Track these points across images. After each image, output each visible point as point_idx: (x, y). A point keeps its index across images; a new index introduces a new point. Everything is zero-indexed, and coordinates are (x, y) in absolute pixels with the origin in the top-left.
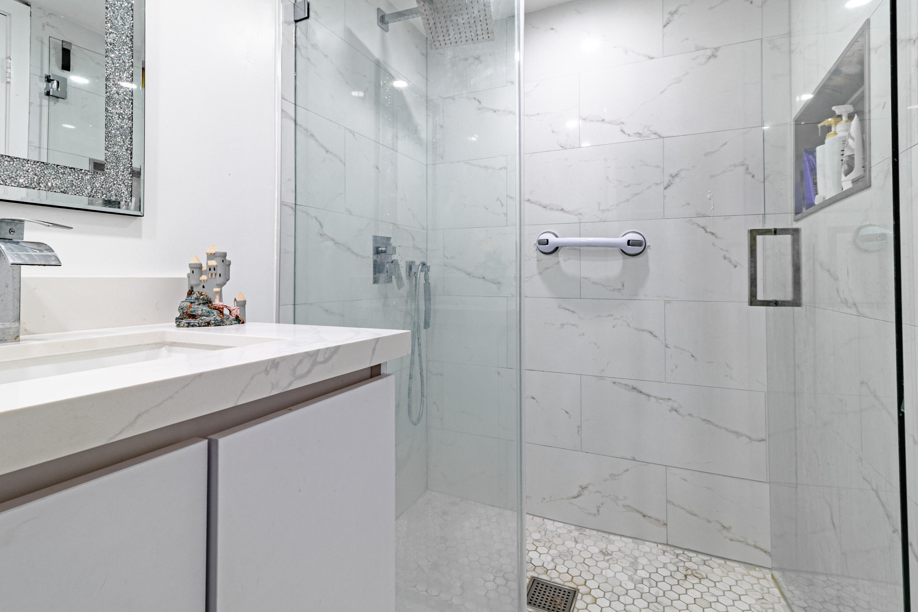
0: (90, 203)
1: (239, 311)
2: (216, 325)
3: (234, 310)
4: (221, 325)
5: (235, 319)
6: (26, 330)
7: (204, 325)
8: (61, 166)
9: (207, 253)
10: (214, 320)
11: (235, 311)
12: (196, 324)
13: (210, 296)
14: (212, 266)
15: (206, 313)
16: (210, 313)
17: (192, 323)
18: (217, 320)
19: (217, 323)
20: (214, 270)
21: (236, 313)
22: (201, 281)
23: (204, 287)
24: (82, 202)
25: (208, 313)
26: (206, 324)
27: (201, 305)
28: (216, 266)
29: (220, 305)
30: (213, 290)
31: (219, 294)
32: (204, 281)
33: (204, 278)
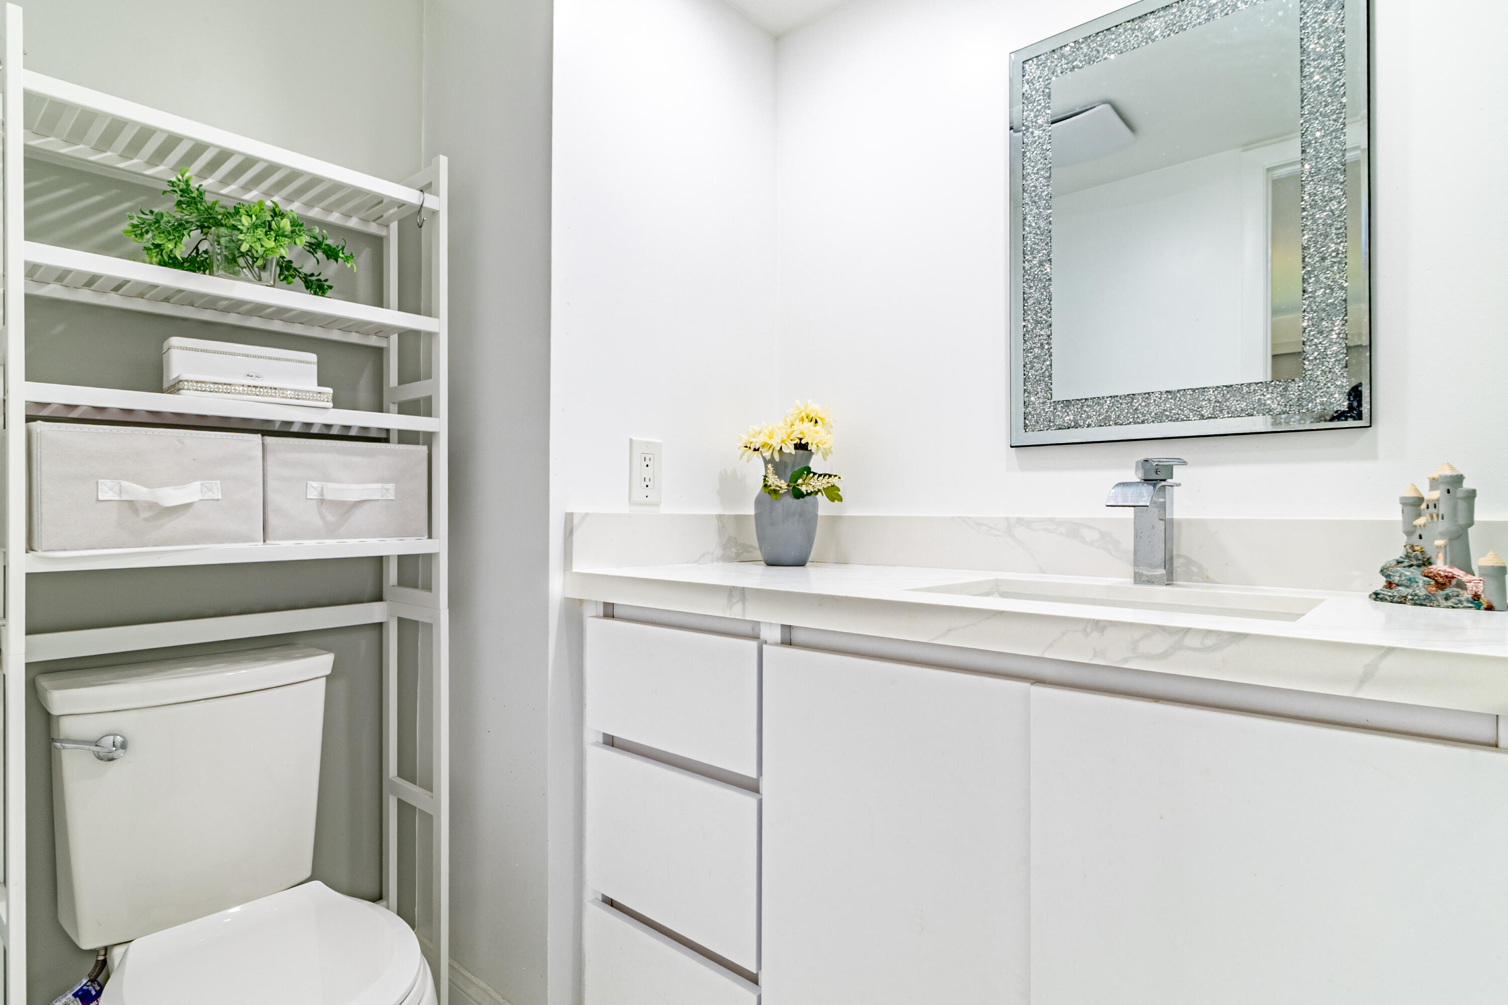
0: (1275, 423)
1: (1481, 585)
2: (1415, 604)
3: (1470, 582)
4: (1425, 605)
5: (1471, 599)
6: (1208, 578)
7: (1399, 601)
8: (1246, 385)
9: (1429, 478)
10: (1412, 595)
11: (1472, 584)
12: (1386, 597)
13: (1430, 553)
14: (1430, 501)
15: (1406, 581)
16: (1411, 582)
17: (1382, 595)
18: (1416, 595)
19: (1416, 600)
20: (1435, 507)
21: (1474, 588)
22: (1416, 526)
23: (1421, 537)
24: (1260, 423)
25: (1409, 582)
26: (1403, 599)
27: (1414, 567)
28: (1438, 500)
29: (1440, 570)
30: (1433, 542)
31: (1443, 550)
32: (1420, 526)
33: (1421, 521)
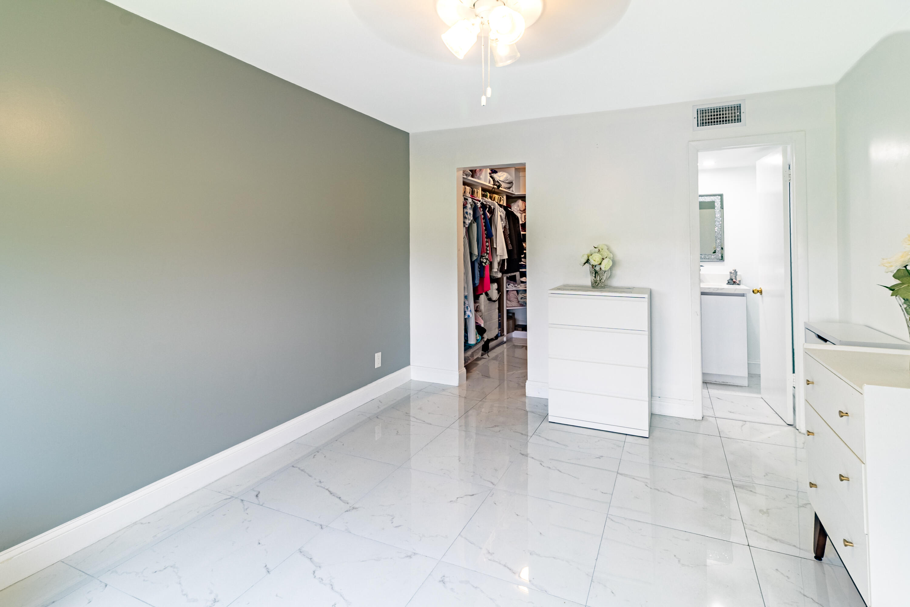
0: (713, 259)
9: (731, 269)
14: (732, 272)
15: (731, 281)
29: (734, 280)
30: (733, 277)
33: (732, 275)
